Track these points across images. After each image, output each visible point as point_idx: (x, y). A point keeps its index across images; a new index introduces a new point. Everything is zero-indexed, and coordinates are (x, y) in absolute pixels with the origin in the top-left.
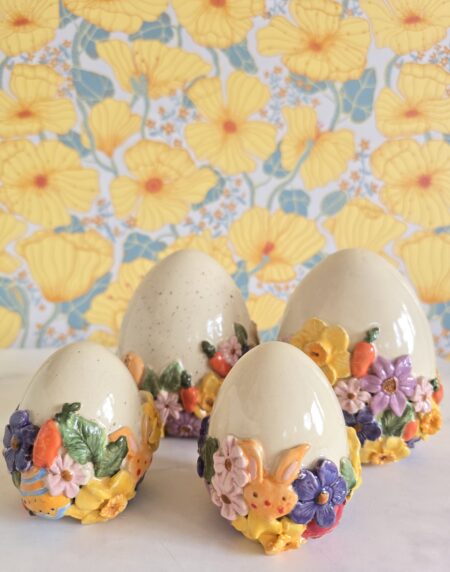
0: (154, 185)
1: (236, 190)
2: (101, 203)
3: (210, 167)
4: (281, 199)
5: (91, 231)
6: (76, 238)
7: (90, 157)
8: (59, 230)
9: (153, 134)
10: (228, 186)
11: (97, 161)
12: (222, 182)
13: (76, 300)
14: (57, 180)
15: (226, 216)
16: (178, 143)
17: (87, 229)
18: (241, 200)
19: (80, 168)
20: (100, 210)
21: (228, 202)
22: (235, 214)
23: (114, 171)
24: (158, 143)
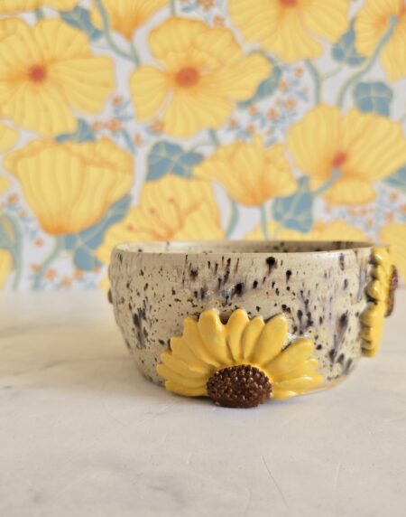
0: (187, 77)
1: (296, 83)
2: (117, 102)
3: (261, 52)
4: (356, 94)
5: (105, 139)
6: (85, 148)
7: (103, 41)
8: (61, 139)
9: (186, 9)
10: (286, 77)
11: (112, 46)
12: (277, 71)
13: (83, 233)
14: (58, 71)
15: (284, 117)
16: (219, 20)
17: (98, 136)
18: (303, 95)
19: (89, 55)
20: (116, 111)
21: (285, 98)
22: (294, 114)
23: (136, 59)
24: (193, 22)
